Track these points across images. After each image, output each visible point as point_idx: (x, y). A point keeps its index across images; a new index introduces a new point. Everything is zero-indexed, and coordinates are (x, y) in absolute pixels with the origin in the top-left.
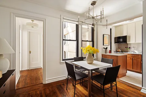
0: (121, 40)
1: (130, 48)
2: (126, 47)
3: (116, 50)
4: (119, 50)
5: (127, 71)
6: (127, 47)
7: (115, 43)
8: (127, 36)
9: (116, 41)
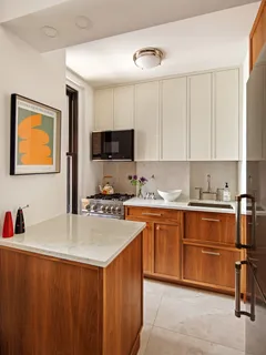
0: (115, 147)
1: (143, 179)
2: (130, 178)
3: (98, 189)
4: (106, 188)
5: (145, 282)
6: (135, 177)
7: (94, 156)
8: (133, 131)
9: (98, 151)
